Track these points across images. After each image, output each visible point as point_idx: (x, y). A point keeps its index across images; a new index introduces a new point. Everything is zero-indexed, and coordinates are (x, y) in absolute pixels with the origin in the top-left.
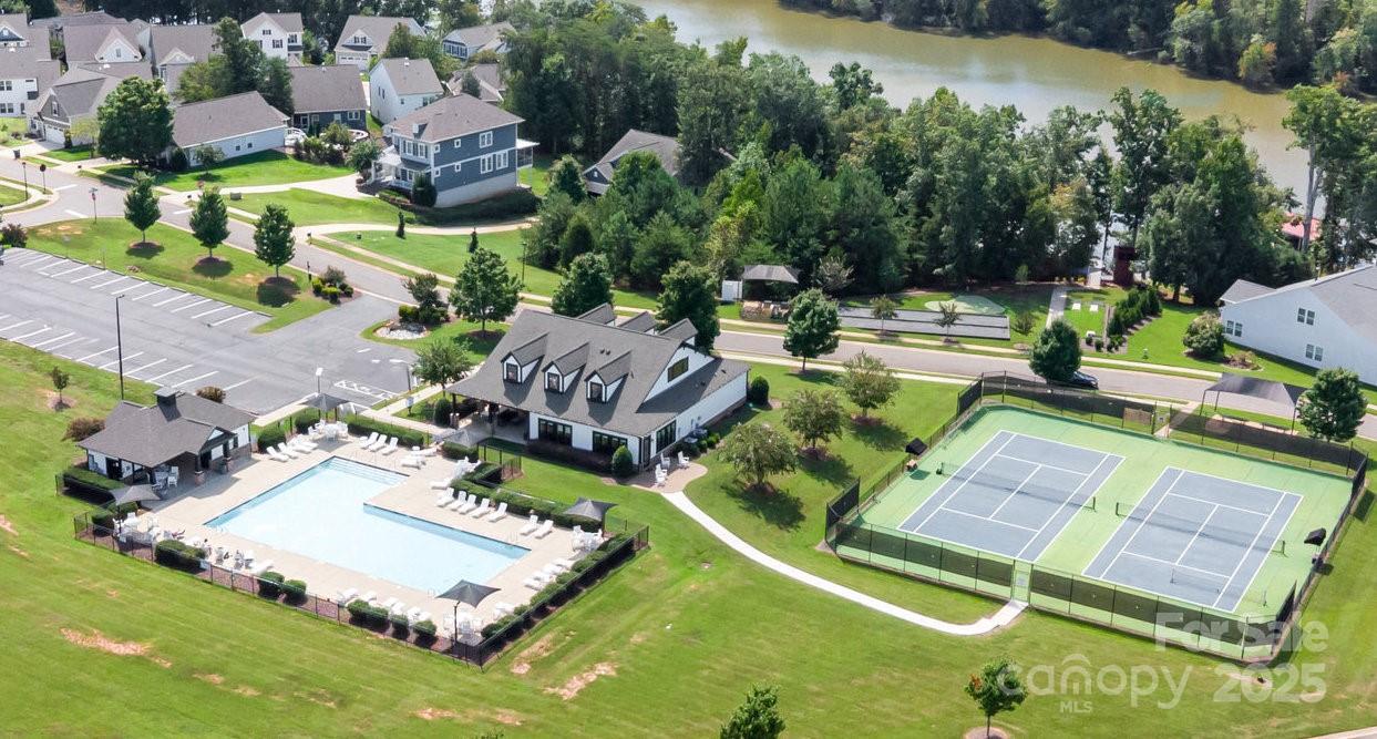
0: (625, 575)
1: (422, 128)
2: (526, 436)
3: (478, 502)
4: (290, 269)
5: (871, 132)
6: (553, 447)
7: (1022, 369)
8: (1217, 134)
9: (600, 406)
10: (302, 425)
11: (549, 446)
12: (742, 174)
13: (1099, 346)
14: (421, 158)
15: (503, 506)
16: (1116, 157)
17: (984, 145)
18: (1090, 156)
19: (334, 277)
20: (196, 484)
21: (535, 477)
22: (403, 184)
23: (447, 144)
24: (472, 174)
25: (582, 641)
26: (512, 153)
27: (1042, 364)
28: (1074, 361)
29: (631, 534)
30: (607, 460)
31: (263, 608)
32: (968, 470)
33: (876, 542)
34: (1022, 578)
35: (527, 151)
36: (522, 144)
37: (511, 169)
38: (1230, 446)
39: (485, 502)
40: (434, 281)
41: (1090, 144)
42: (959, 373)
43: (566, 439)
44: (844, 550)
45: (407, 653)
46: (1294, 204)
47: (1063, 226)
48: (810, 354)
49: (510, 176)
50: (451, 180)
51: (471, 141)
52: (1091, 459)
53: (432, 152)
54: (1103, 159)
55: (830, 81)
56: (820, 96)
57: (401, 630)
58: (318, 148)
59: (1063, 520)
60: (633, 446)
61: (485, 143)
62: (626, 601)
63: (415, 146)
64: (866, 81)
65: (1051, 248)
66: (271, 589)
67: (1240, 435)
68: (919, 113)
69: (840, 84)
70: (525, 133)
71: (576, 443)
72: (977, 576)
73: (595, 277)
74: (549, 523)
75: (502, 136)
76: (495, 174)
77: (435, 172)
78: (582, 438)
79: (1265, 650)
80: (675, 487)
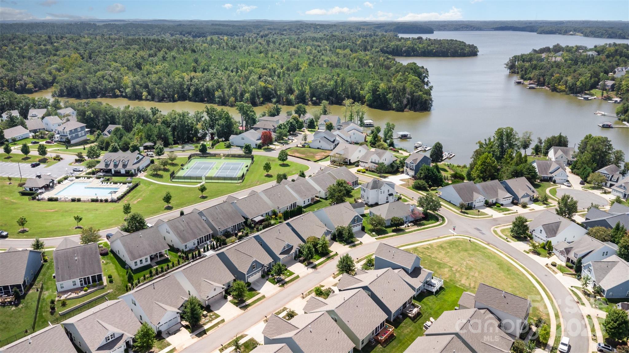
0: (138, 188)
1: (64, 128)
2: (112, 174)
3: (107, 183)
4: (47, 156)
5: (161, 119)
6: (118, 174)
7: (199, 152)
8: (224, 112)
9: (124, 166)
10: (66, 178)
11: (117, 174)
12: (137, 129)
13: (210, 148)
14: (65, 134)
15: (112, 183)
16: (208, 118)
17: (183, 117)
18: (203, 119)
19: (58, 156)
20: (49, 190)
21: (115, 179)
22: (62, 140)
23: (71, 131)
24: (77, 137)
25: (135, 196)
26: (85, 132)
27: (200, 151)
28: (206, 150)
29: (137, 182)
30: (128, 174)
31: (73, 203)
32: (192, 167)
33: (179, 178)
34: (203, 178)
35: (88, 131)
36: (87, 130)
37: (85, 135)
38: (233, 158)
39: (109, 183)
40: (81, 153)
41: (203, 117)
42: (186, 155)
43: (120, 172)
44: (173, 180)
45: (104, 204)
46: (240, 123)
47: (200, 131)
48: (160, 155)
49: (85, 136)
50: (74, 138)
51: (76, 130)
52: (211, 163)
53: (68, 133)
54: (205, 120)
55: (151, 111)
56: (149, 114)
57: (101, 201)
58: (37, 136)
59: (209, 171)
60: (133, 171)
61: (79, 130)
62: (139, 191)
63: (64, 132)
64: (158, 110)
65: (199, 135)
66: (73, 200)
67: (234, 156)
68: (170, 115)
69: (152, 111)
70: (87, 127)
71: (122, 173)
72: (196, 179)
73: (116, 147)
74: (122, 184)
75: (82, 128)
76: (82, 136)
77: (69, 137)
78: (123, 171)
79: (241, 181)
80: (142, 176)
